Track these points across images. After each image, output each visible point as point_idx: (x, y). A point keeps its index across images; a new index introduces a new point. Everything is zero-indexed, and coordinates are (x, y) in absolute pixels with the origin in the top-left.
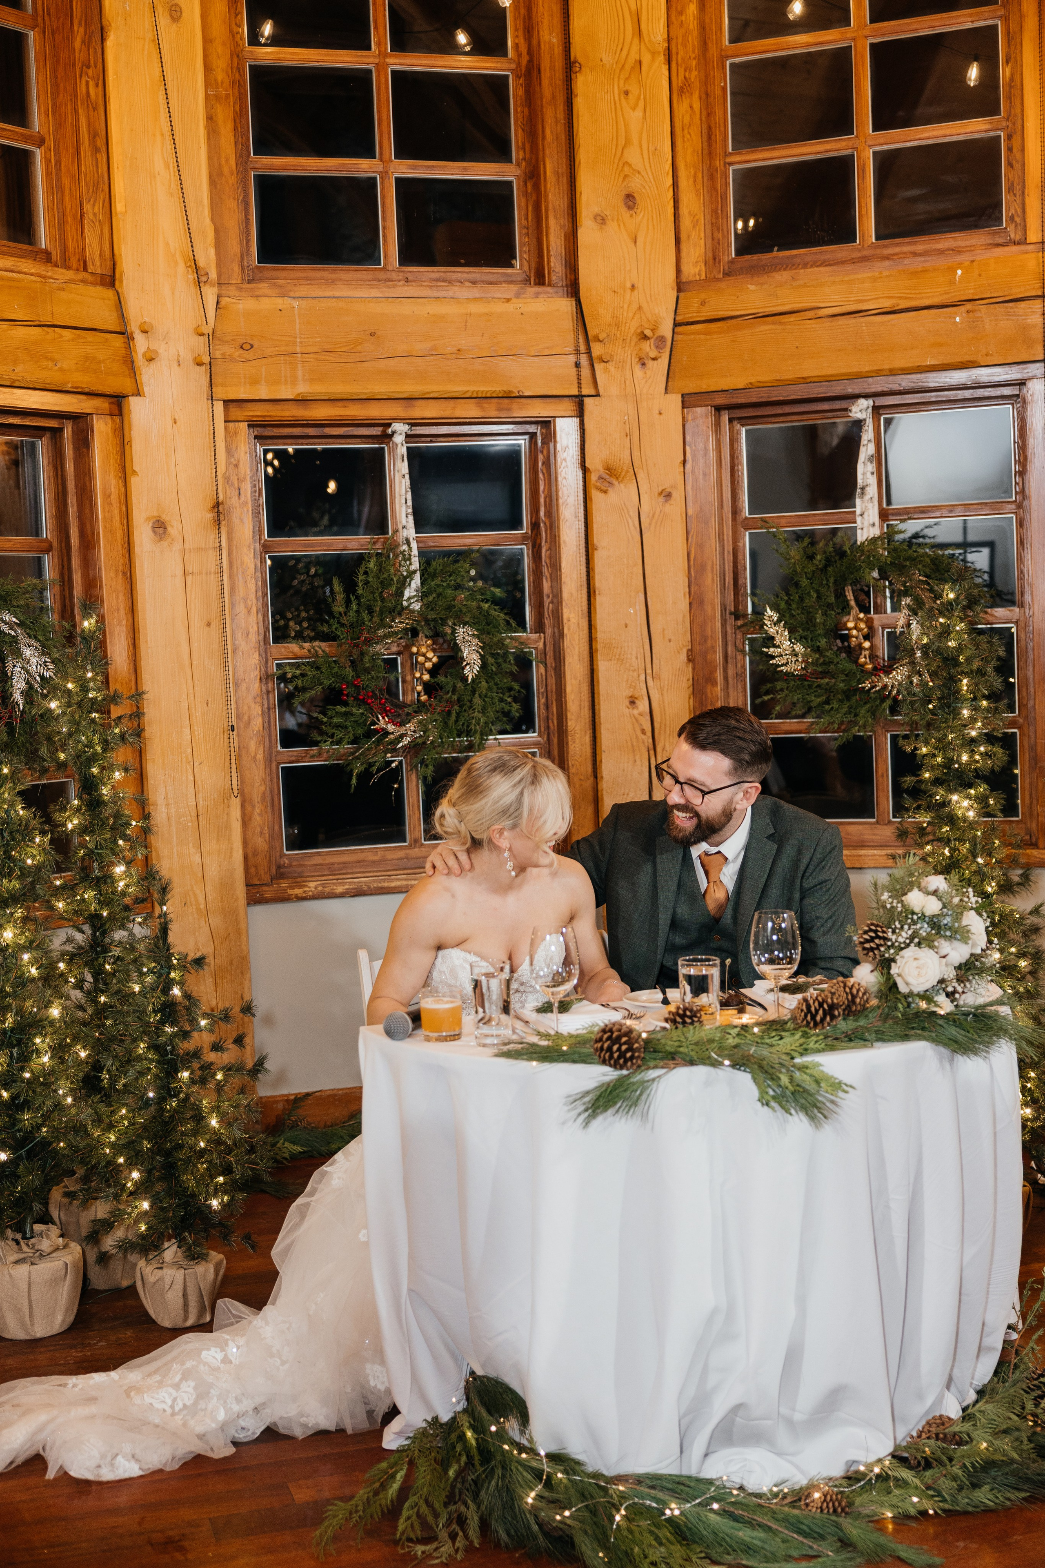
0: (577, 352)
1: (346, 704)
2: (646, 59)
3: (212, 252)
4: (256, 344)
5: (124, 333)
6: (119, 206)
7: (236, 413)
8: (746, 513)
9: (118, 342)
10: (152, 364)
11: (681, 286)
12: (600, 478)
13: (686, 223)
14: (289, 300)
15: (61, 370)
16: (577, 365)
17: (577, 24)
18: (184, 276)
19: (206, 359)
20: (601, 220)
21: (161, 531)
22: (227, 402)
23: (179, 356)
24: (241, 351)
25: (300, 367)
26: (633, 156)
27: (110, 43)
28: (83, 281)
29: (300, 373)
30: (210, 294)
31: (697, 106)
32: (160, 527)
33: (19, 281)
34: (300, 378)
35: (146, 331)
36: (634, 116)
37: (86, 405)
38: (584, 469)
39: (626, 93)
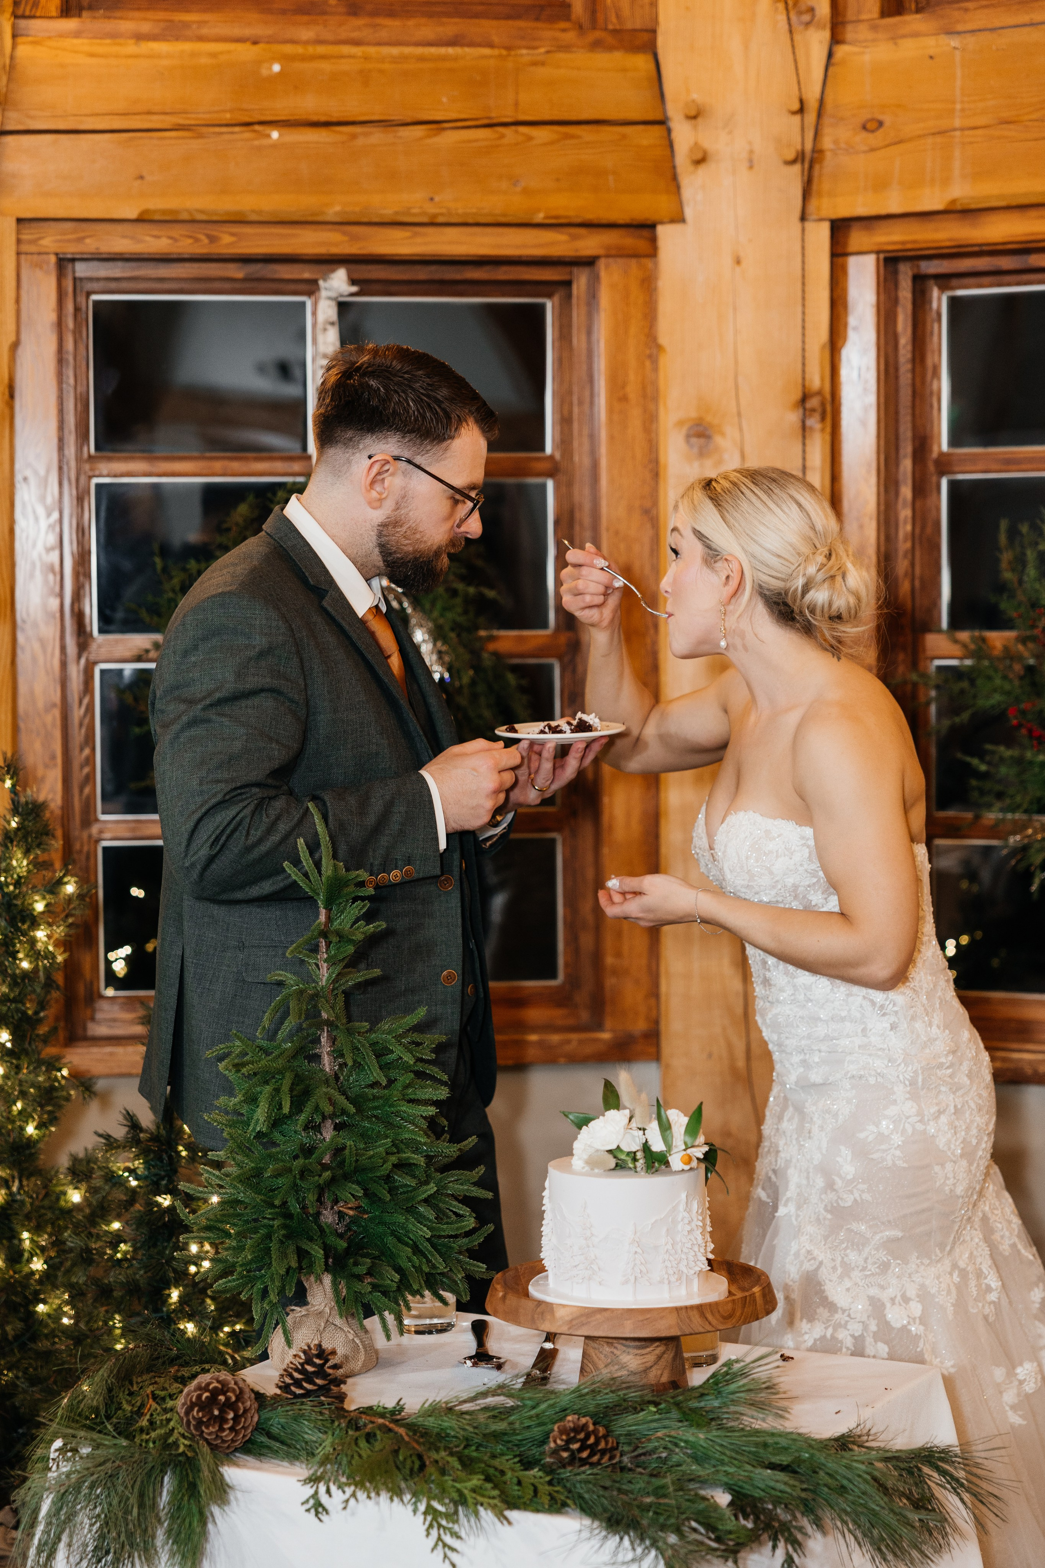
1: (1010, 742)
4: (887, 119)
5: (662, 122)
7: (857, 239)
9: (649, 137)
10: (702, 170)
14: (944, 39)
15: (526, 191)
18: (769, 18)
21: (702, 440)
22: (836, 223)
23: (751, 152)
24: (864, 134)
25: (957, 153)
29: (957, 164)
30: (813, 42)
32: (700, 435)
33: (455, 59)
34: (957, 172)
35: (694, 116)
37: (588, 244)
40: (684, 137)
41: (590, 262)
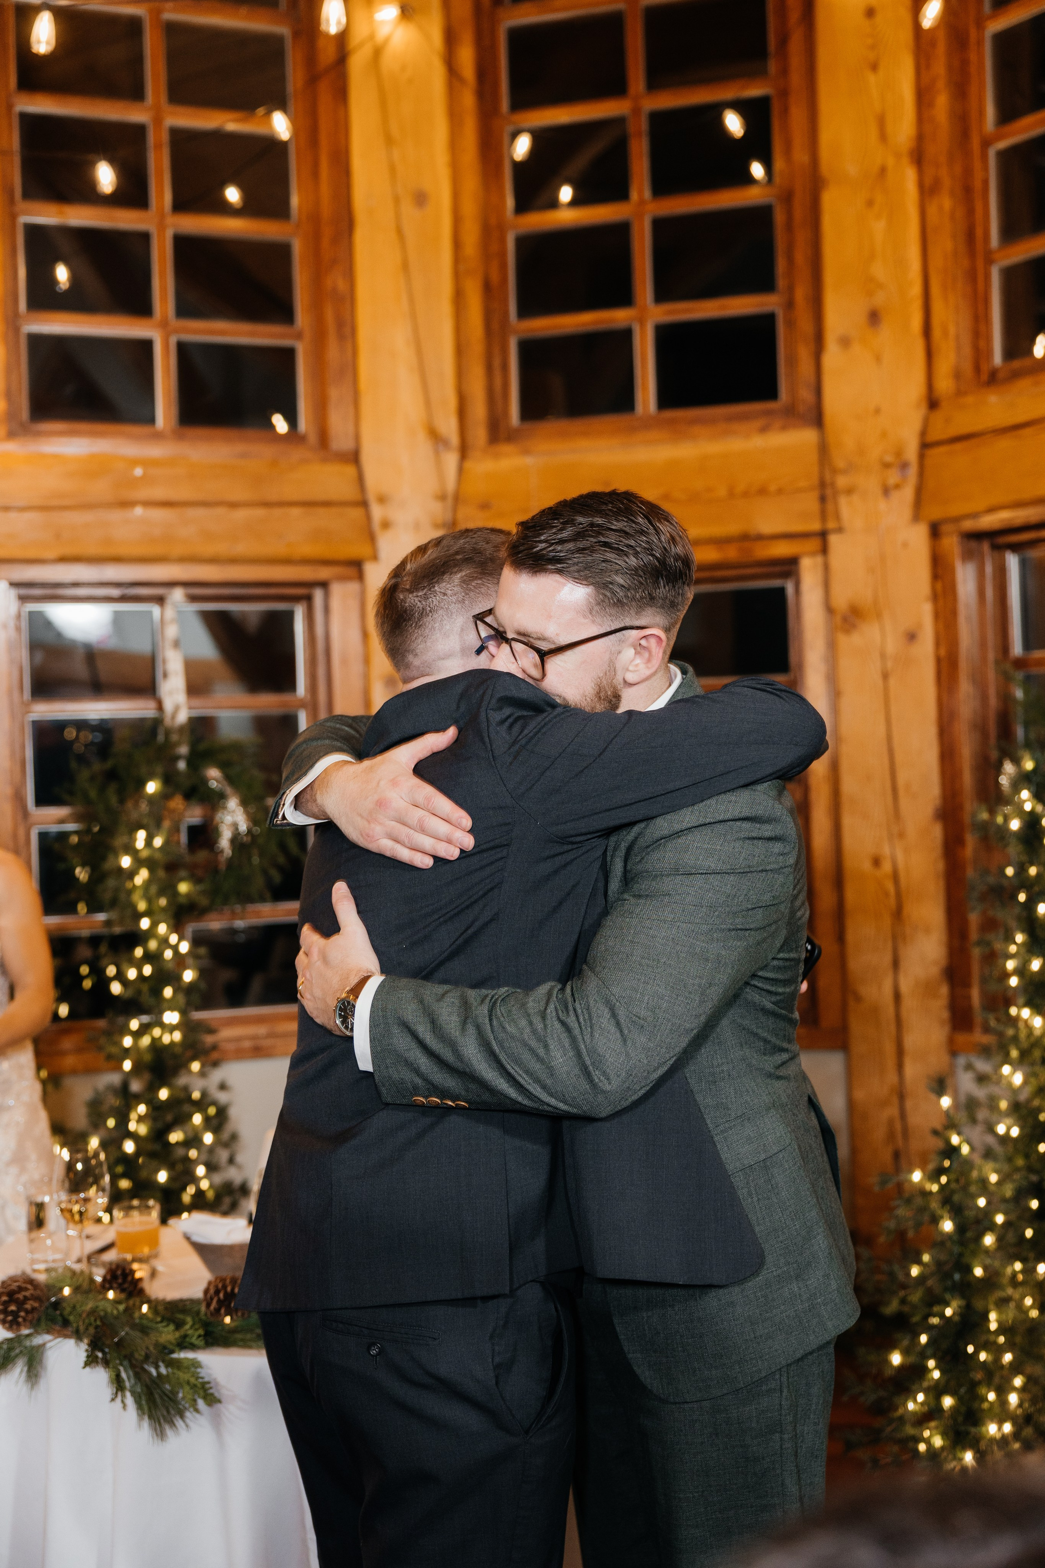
0: (822, 484)
2: (891, 162)
3: (454, 418)
5: (364, 504)
8: (1017, 648)
9: (356, 513)
10: (388, 531)
11: (933, 403)
12: (845, 619)
13: (937, 333)
16: (823, 499)
18: (424, 446)
20: (845, 342)
23: (417, 521)
24: (480, 511)
26: (879, 271)
30: (451, 460)
31: (947, 203)
35: (382, 500)
36: (879, 227)
37: (323, 573)
38: (829, 609)
39: (870, 203)
40: (377, 512)
41: (324, 585)
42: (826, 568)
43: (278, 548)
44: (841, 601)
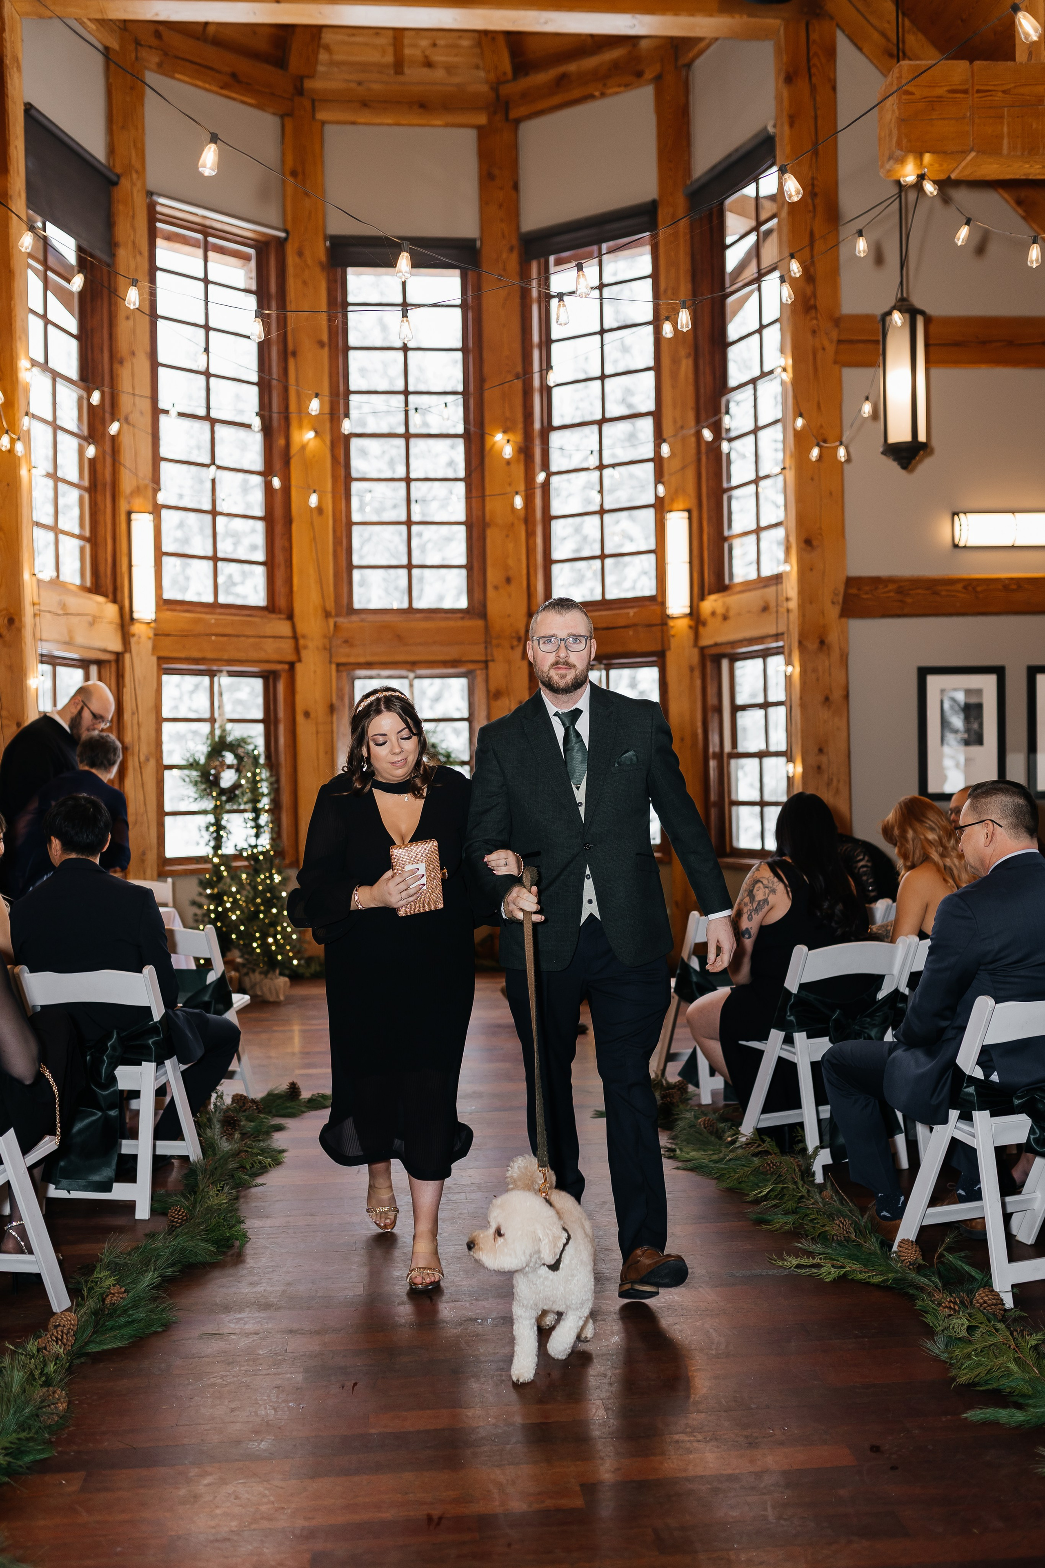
0: (486, 642)
3: (333, 604)
5: (295, 637)
6: (295, 588)
7: (342, 668)
10: (306, 650)
12: (494, 695)
15: (267, 654)
16: (486, 648)
17: (488, 508)
18: (321, 615)
19: (328, 647)
20: (496, 588)
21: (307, 716)
22: (338, 665)
23: (317, 646)
26: (511, 562)
27: (294, 527)
28: (280, 619)
30: (331, 622)
32: (307, 714)
34: (368, 654)
35: (304, 637)
36: (511, 546)
37: (278, 667)
38: (488, 691)
39: (507, 536)
40: (301, 642)
42: (487, 675)
43: (262, 656)
44: (493, 688)
